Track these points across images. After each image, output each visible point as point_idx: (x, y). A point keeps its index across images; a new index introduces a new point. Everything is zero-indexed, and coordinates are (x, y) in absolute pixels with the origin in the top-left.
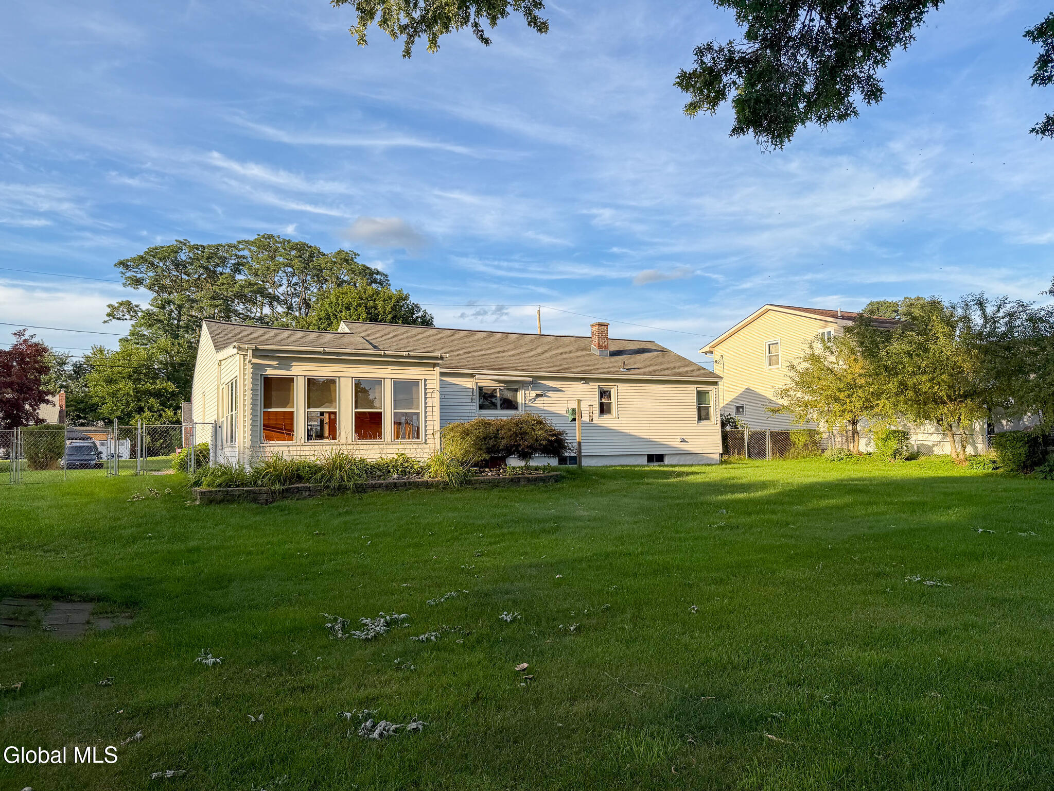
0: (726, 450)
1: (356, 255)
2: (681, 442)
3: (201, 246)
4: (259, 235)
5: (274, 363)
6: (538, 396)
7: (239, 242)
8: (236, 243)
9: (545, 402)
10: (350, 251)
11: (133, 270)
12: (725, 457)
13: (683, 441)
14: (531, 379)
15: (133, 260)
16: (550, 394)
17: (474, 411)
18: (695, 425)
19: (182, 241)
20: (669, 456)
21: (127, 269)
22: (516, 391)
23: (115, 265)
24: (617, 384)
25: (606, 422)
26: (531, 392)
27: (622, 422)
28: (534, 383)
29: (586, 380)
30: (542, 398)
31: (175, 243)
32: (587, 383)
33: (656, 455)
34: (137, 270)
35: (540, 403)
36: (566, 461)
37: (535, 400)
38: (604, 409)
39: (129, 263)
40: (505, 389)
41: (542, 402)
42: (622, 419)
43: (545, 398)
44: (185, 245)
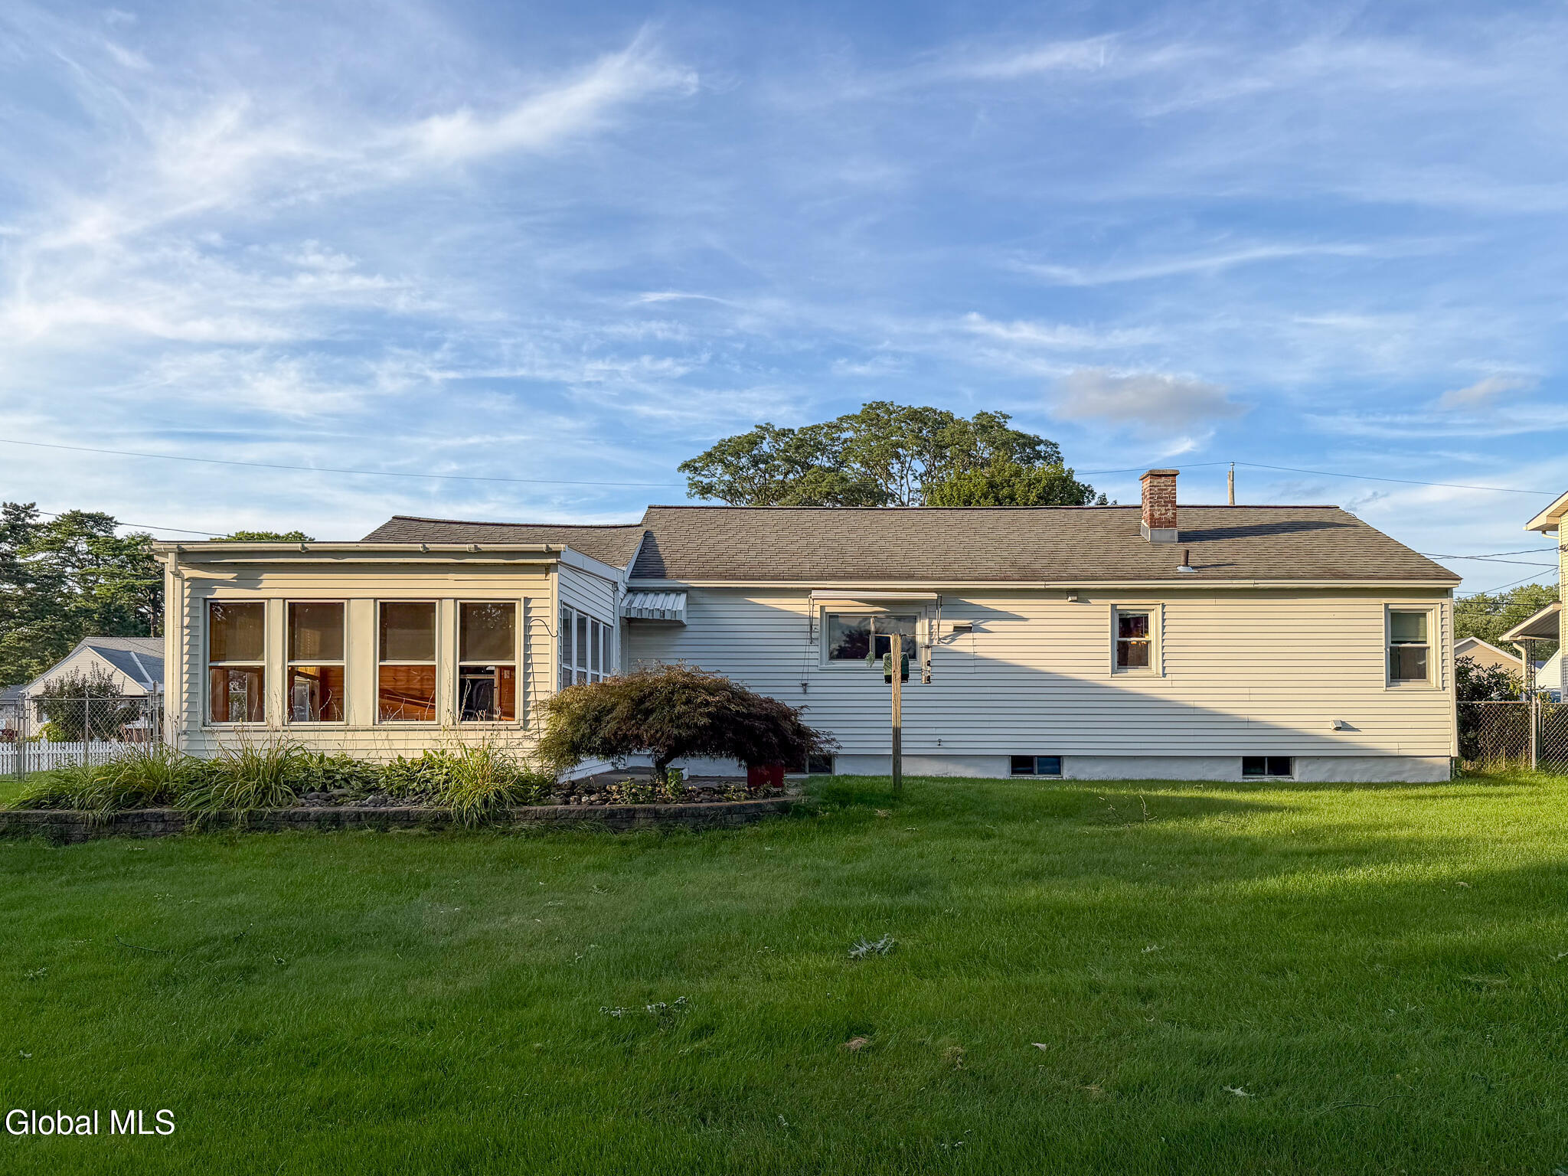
0: (1468, 749)
1: (1006, 417)
2: (1338, 729)
3: (789, 430)
4: (865, 405)
5: (228, 576)
6: (959, 630)
7: (841, 419)
8: (836, 421)
9: (976, 642)
10: (996, 412)
11: (703, 473)
12: (1467, 765)
13: (1343, 727)
14: (934, 596)
15: (701, 459)
16: (988, 625)
17: (812, 663)
18: (1381, 690)
19: (764, 426)
20: (1305, 762)
21: (695, 473)
22: (914, 619)
23: (679, 469)
24: (1162, 601)
25: (1133, 681)
26: (942, 622)
27: (1175, 684)
28: (947, 602)
29: (1080, 595)
30: (970, 635)
31: (755, 430)
32: (1085, 601)
33: (1268, 757)
34: (707, 473)
35: (965, 644)
36: (1032, 765)
37: (953, 640)
38: (1129, 655)
39: (697, 465)
40: (888, 617)
41: (970, 642)
42: (1174, 677)
43: (977, 635)
44: (767, 430)
